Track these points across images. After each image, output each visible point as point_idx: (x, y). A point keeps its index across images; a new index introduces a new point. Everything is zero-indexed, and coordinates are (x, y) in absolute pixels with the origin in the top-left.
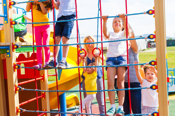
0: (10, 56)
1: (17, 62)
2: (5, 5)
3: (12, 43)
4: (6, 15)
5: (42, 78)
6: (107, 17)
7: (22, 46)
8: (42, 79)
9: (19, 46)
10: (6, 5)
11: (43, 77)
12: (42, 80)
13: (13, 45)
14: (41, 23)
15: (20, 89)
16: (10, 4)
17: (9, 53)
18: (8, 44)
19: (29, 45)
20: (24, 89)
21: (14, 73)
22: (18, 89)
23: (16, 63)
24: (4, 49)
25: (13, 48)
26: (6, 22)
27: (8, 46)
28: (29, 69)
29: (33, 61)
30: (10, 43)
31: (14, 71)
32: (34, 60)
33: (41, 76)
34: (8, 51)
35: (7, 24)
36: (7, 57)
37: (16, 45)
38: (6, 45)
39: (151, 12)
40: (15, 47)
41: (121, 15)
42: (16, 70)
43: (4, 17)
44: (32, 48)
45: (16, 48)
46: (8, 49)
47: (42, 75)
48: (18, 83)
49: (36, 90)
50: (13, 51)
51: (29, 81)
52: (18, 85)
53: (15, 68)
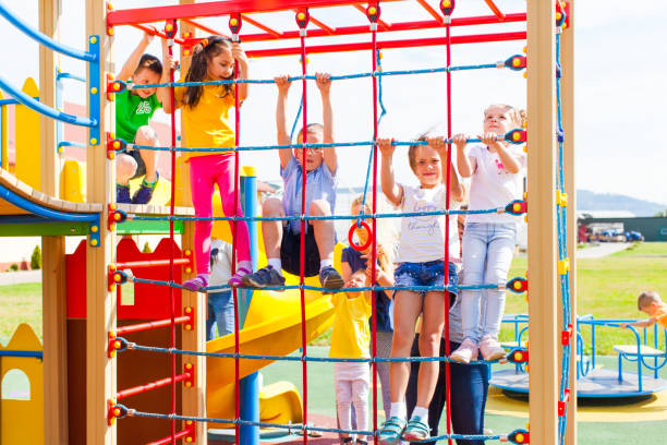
0: (98, 245)
1: (120, 265)
2: (94, 90)
3: (109, 206)
4: (95, 123)
5: (187, 318)
6: (394, 144)
7: (136, 214)
8: (187, 323)
9: (129, 216)
10: (98, 92)
11: (192, 314)
12: (189, 327)
13: (111, 213)
14: (199, 150)
15: (123, 345)
16: (110, 89)
17: (98, 235)
18: (96, 207)
19: (157, 212)
20: (134, 344)
21: (109, 295)
22: (118, 344)
23: (115, 266)
24: (83, 222)
25: (111, 220)
26: (94, 141)
27: (97, 214)
28: (154, 285)
29: (168, 262)
30: (101, 205)
31: (109, 290)
32: (171, 262)
33: (186, 314)
34: (95, 229)
35: (97, 147)
36: (92, 246)
37: (119, 212)
38: (93, 210)
39: (516, 136)
40: (117, 216)
41: (433, 140)
42: (114, 287)
43: (91, 126)
44: (168, 223)
45: (118, 221)
46: (97, 222)
47: (189, 310)
48: (118, 326)
49: (171, 350)
50: (109, 229)
51: (155, 324)
52: (118, 335)
53: (111, 280)
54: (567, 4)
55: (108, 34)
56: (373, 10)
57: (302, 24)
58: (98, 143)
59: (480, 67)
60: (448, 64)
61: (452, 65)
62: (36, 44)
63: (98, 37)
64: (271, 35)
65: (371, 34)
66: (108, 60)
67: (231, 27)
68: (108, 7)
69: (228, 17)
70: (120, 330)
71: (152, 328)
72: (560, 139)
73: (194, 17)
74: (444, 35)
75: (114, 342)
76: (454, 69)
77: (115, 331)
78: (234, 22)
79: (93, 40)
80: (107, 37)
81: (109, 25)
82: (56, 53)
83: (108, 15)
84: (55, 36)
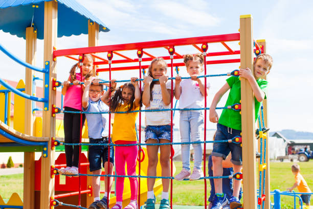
0: (47, 156)
1: (57, 165)
2: (47, 86)
3: (52, 138)
5: (89, 191)
8: (89, 193)
9: (61, 143)
10: (49, 86)
12: (90, 195)
13: (53, 142)
15: (57, 203)
16: (54, 86)
17: (46, 152)
18: (46, 139)
20: (62, 203)
21: (51, 180)
22: (55, 203)
23: (54, 166)
24: (40, 146)
25: (53, 145)
26: (46, 109)
27: (46, 142)
30: (48, 138)
31: (51, 177)
33: (89, 189)
34: (45, 149)
35: (47, 112)
36: (44, 157)
37: (56, 141)
38: (44, 140)
39: (236, 107)
40: (56, 143)
42: (54, 176)
45: (56, 146)
46: (46, 146)
47: (90, 187)
48: (55, 194)
49: (78, 206)
50: (52, 149)
51: (72, 193)
52: (55, 198)
53: (52, 173)
55: (54, 60)
56: (171, 50)
57: (140, 56)
58: (48, 110)
59: (220, 75)
60: (205, 73)
63: (49, 62)
64: (128, 60)
65: (170, 60)
66: (53, 72)
67: (108, 57)
68: (54, 49)
69: (107, 53)
70: (56, 196)
71: (71, 196)
72: (262, 108)
73: (95, 53)
75: (53, 202)
76: (208, 76)
77: (54, 196)
78: (110, 55)
79: (47, 63)
80: (53, 62)
81: (54, 56)
82: (33, 71)
83: (54, 52)
84: (33, 61)
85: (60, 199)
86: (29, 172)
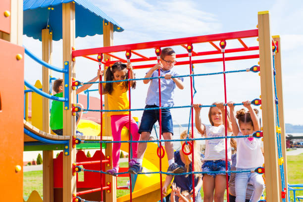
0: (68, 155)
1: (78, 163)
2: (66, 85)
3: (73, 137)
4: (67, 100)
5: (108, 187)
6: (200, 106)
7: (85, 140)
8: (108, 189)
9: (82, 141)
10: (68, 86)
11: (110, 186)
12: (109, 191)
13: (74, 140)
15: (79, 200)
16: (74, 85)
17: (68, 150)
18: (67, 137)
19: (94, 139)
20: (84, 200)
21: (73, 177)
22: (77, 200)
23: (75, 164)
24: (61, 144)
25: (74, 143)
26: (66, 108)
27: (68, 140)
28: (93, 173)
29: (99, 161)
30: (69, 136)
31: (73, 175)
32: (101, 161)
33: (108, 185)
34: (67, 147)
35: (68, 111)
36: (65, 155)
37: (77, 139)
38: (66, 139)
39: (257, 102)
40: (77, 141)
41: (218, 104)
42: (75, 174)
43: (65, 101)
44: (99, 144)
45: (77, 144)
46: (67, 144)
47: (109, 183)
48: (77, 191)
50: (73, 147)
51: (94, 190)
52: (77, 195)
53: (74, 170)
54: (277, 42)
55: (72, 60)
56: (189, 47)
57: (158, 54)
58: (68, 109)
59: (239, 71)
60: (224, 70)
61: (226, 71)
62: (41, 66)
63: (68, 62)
64: (144, 59)
65: (189, 58)
66: (72, 72)
67: (127, 56)
68: (73, 49)
69: (125, 52)
70: (78, 193)
71: (92, 192)
72: (277, 103)
73: (110, 52)
74: (222, 57)
75: (75, 199)
76: (227, 72)
77: (75, 193)
78: (128, 54)
79: (66, 63)
80: (72, 62)
81: (73, 56)
82: (49, 70)
83: (73, 52)
84: (49, 61)
85: (82, 196)
86: (48, 169)
